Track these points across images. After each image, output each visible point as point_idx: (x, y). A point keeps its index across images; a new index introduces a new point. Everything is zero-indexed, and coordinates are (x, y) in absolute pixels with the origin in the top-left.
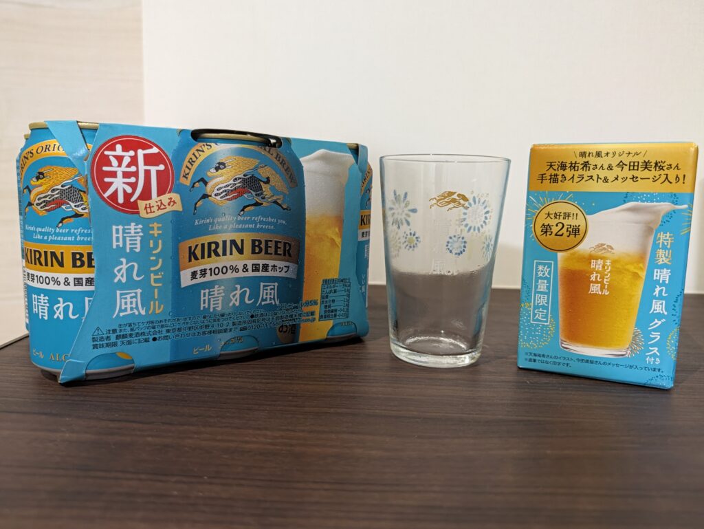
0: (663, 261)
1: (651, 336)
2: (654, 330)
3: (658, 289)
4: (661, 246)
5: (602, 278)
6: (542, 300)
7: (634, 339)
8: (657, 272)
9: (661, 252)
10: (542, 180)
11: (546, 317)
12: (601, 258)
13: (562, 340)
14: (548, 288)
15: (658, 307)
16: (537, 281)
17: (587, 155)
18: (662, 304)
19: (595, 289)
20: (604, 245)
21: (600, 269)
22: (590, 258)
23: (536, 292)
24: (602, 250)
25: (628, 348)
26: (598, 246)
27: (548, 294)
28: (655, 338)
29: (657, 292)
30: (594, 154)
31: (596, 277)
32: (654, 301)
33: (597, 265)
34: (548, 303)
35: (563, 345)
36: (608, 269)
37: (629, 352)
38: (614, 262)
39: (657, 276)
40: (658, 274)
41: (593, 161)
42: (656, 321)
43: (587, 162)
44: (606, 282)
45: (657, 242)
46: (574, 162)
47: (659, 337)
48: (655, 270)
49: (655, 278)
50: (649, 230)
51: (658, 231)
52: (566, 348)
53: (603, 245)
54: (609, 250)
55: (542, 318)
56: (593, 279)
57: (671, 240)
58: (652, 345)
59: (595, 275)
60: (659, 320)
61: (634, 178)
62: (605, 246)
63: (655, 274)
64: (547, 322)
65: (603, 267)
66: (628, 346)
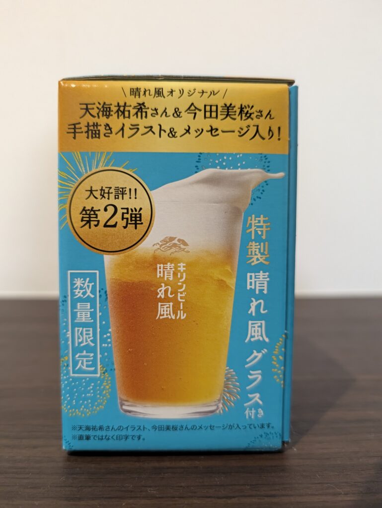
0: (258, 259)
1: (250, 377)
2: (254, 368)
3: (254, 304)
4: (253, 238)
5: (175, 292)
6: (85, 337)
7: (226, 386)
8: (251, 279)
9: (254, 247)
10: (75, 133)
11: (94, 364)
12: (171, 261)
13: (121, 399)
14: (93, 316)
15: (256, 331)
16: (74, 306)
17: (142, 93)
18: (261, 327)
19: (165, 311)
20: (175, 238)
21: (171, 279)
22: (154, 262)
23: (74, 325)
24: (171, 248)
25: (219, 400)
26: (165, 241)
27: (93, 325)
28: (255, 380)
29: (253, 309)
30: (153, 92)
31: (166, 291)
32: (250, 322)
33: (165, 272)
34: (94, 341)
35: (124, 407)
36: (182, 277)
37: (221, 406)
38: (189, 265)
39: (251, 283)
40: (253, 281)
41: (151, 102)
42: (255, 353)
43: (143, 104)
44: (181, 298)
45: (248, 231)
46: (122, 104)
47: (260, 377)
48: (249, 274)
49: (249, 287)
50: (235, 213)
51: (248, 214)
52: (130, 412)
53: (172, 239)
54: (182, 246)
55: (87, 366)
56: (161, 295)
57: (267, 227)
58: (253, 391)
59: (163, 288)
60: (259, 352)
61: (213, 131)
62: (176, 241)
63: (249, 281)
64: (95, 372)
65: (175, 274)
66: (218, 396)
